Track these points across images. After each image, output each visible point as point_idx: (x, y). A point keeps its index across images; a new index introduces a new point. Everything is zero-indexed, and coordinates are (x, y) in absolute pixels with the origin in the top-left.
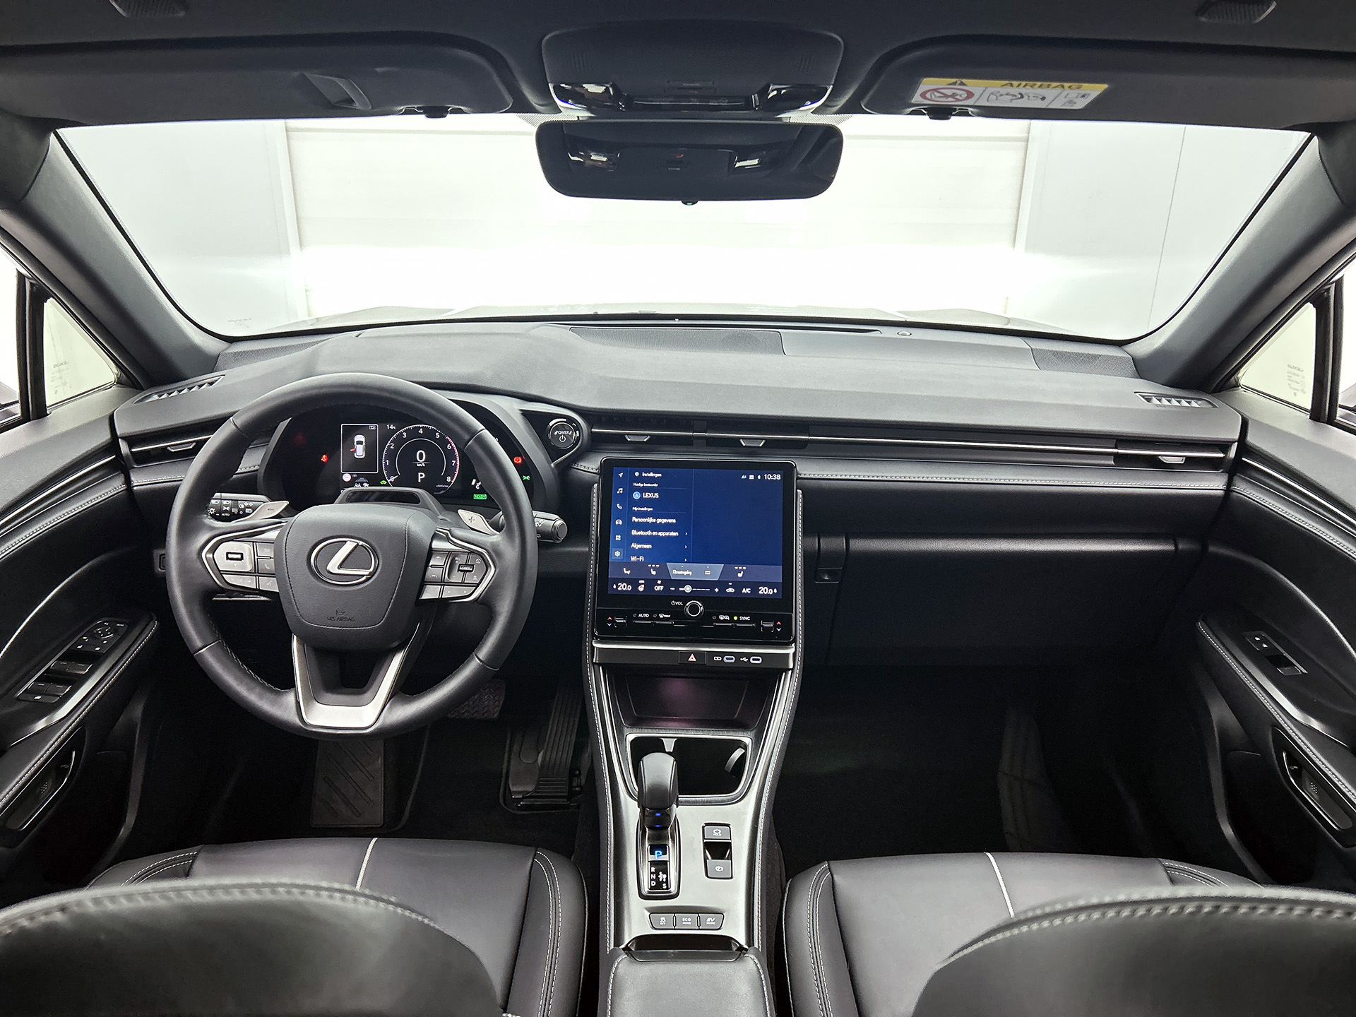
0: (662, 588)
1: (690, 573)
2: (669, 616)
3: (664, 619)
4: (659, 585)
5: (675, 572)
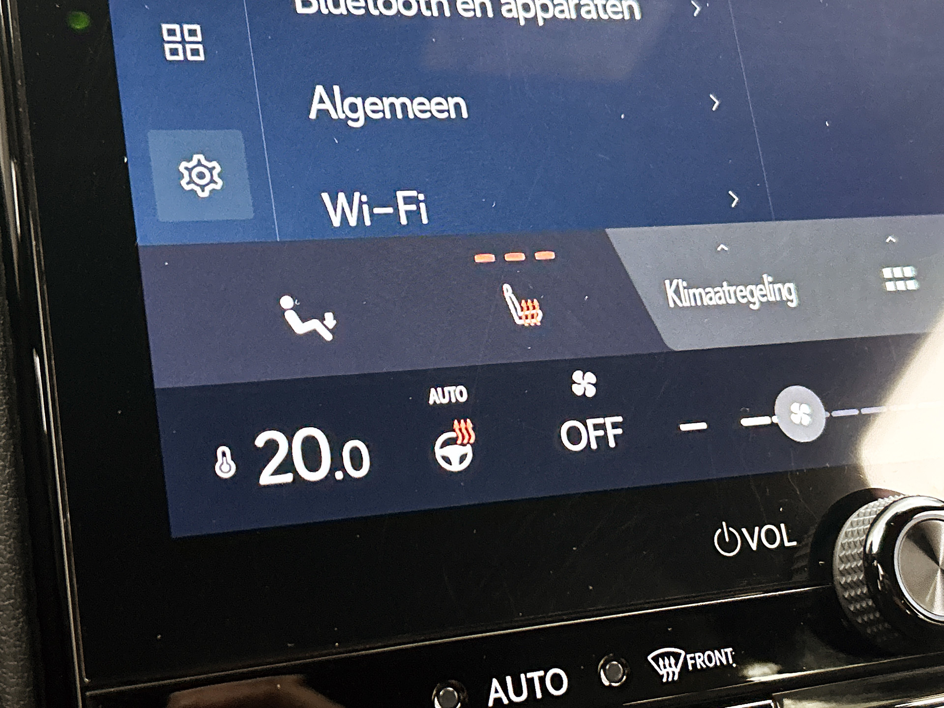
0: (612, 427)
2: (723, 656)
5: (680, 294)
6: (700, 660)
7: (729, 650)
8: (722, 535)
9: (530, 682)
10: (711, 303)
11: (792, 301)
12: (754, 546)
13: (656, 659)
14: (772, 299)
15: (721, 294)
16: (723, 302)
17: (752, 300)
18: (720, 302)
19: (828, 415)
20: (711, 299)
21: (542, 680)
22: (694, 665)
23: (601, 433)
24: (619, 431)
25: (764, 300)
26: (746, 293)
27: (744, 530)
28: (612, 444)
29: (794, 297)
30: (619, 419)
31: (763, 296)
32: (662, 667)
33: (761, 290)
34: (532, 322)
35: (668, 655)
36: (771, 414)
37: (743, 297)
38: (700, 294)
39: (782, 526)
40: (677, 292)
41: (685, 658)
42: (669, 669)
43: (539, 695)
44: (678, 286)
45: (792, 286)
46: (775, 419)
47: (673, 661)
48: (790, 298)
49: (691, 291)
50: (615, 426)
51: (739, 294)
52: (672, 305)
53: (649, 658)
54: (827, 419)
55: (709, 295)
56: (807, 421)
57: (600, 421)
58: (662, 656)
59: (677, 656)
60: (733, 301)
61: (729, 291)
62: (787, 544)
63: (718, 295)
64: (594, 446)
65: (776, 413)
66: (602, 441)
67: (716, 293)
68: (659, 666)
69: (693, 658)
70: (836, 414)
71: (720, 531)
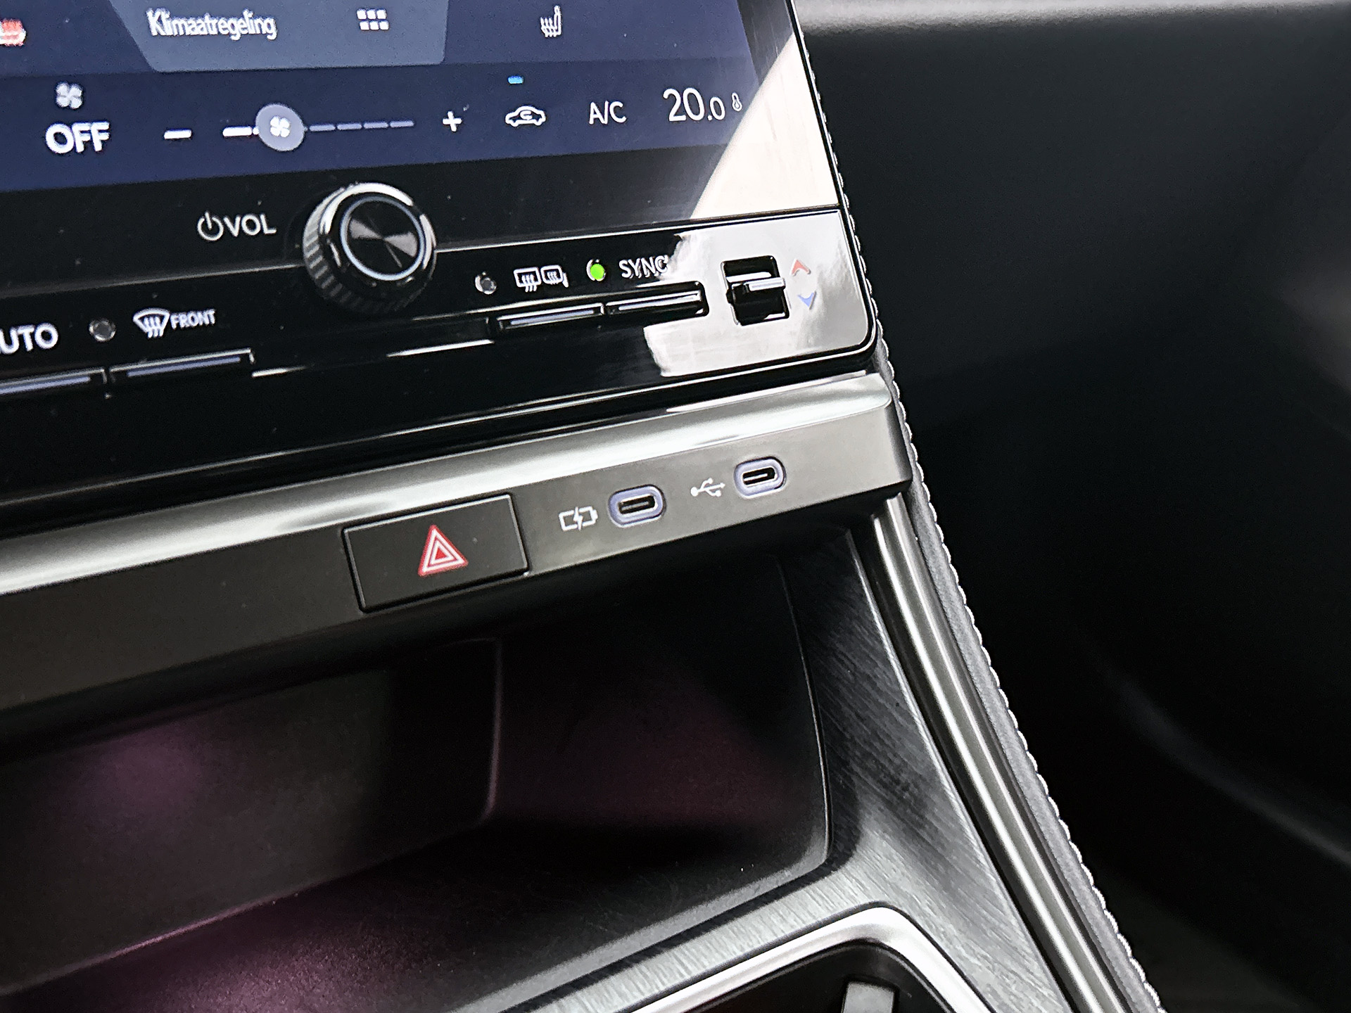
0: (98, 133)
1: (268, 27)
2: (205, 317)
3: (176, 341)
4: (69, 117)
5: (162, 24)
6: (185, 320)
7: (211, 312)
8: (205, 224)
9: (21, 338)
10: (193, 33)
11: (271, 34)
12: (235, 232)
13: (142, 319)
14: (252, 31)
15: (203, 25)
16: (205, 32)
17: (232, 32)
18: (202, 33)
19: (306, 129)
20: (193, 29)
21: (32, 335)
22: (178, 325)
23: (87, 138)
24: (105, 136)
25: (245, 32)
26: (228, 25)
27: (227, 220)
28: (98, 147)
29: (273, 30)
30: (105, 126)
31: (244, 29)
32: (148, 325)
33: (242, 24)
34: (15, 42)
35: (154, 316)
36: (253, 126)
37: (224, 29)
38: (183, 26)
39: (263, 217)
40: (160, 20)
41: (169, 320)
42: (154, 327)
43: (29, 346)
44: (160, 17)
45: (271, 21)
46: (256, 131)
47: (158, 319)
48: (269, 32)
49: (176, 21)
50: (100, 131)
51: (220, 27)
52: (155, 33)
53: (136, 318)
54: (306, 132)
55: (191, 27)
56: (285, 133)
57: (85, 127)
58: (148, 316)
59: (162, 318)
60: (214, 32)
61: (211, 24)
62: (266, 231)
63: (200, 27)
64: (80, 148)
65: (257, 124)
66: (89, 145)
67: (199, 24)
68: (145, 326)
69: (178, 319)
70: (314, 128)
71: (202, 220)
